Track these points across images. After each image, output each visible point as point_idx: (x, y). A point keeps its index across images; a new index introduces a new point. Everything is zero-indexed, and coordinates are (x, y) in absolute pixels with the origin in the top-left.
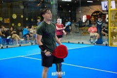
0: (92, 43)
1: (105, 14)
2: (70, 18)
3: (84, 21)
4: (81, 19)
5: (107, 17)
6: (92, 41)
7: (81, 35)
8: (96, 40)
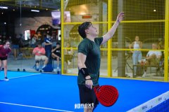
0: (38, 70)
1: (57, 30)
2: (5, 34)
3: (26, 39)
4: (21, 35)
5: (59, 34)
6: (38, 67)
7: (22, 59)
8: (44, 66)
